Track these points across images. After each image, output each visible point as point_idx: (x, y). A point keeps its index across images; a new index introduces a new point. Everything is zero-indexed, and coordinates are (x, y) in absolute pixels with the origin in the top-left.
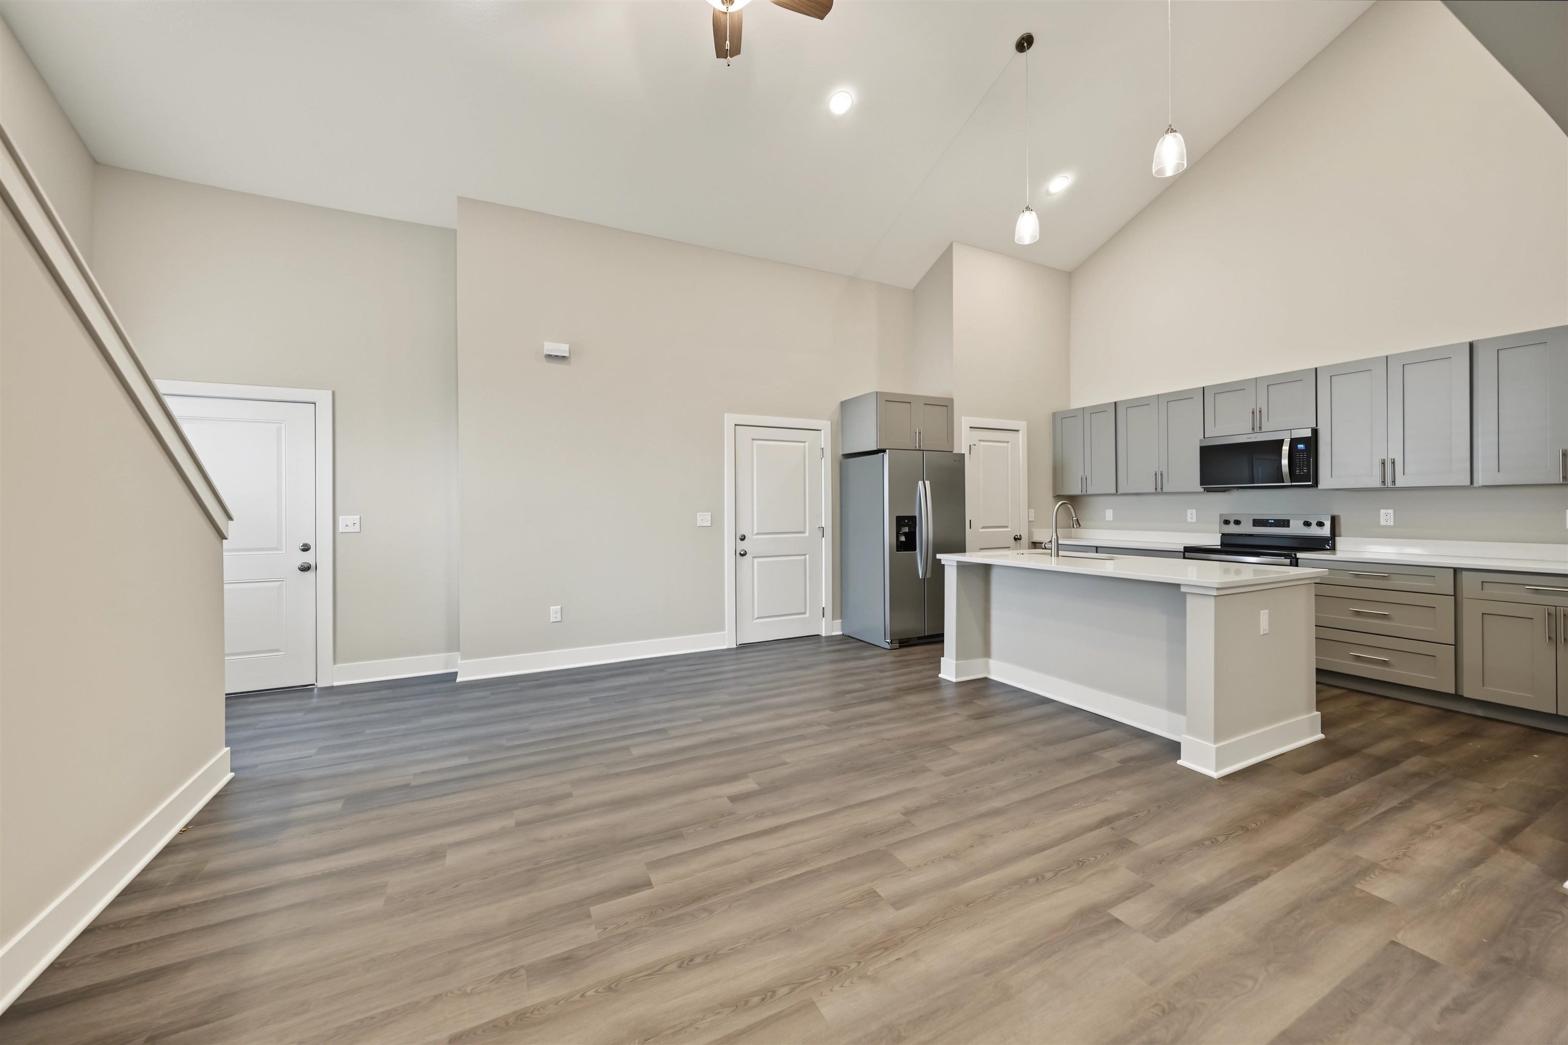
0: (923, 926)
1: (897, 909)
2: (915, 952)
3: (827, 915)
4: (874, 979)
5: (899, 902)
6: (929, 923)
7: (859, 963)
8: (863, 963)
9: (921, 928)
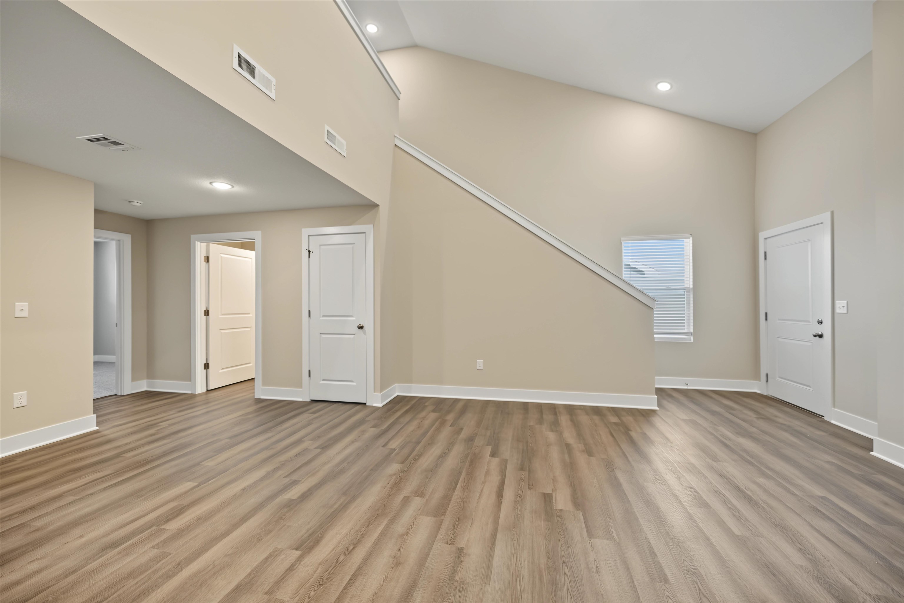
0: (389, 497)
1: (405, 497)
2: (385, 488)
3: (427, 481)
4: (391, 476)
5: (406, 500)
6: (388, 499)
7: (399, 476)
8: (399, 477)
9: (389, 496)
